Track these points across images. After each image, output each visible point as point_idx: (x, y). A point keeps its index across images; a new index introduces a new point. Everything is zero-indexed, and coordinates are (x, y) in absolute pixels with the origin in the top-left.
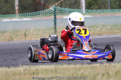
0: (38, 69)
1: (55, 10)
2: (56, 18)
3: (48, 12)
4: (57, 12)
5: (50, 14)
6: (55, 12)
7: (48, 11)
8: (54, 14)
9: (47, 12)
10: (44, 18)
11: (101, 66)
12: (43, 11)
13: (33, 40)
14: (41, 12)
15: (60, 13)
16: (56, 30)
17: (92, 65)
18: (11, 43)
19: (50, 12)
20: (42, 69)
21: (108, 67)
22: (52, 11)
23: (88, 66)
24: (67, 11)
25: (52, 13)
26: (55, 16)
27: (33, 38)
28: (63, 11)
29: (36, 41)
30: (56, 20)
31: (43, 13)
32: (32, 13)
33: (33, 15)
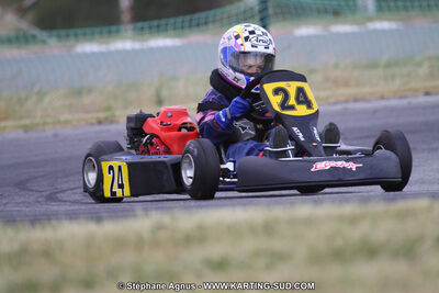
4: (271, 11)
7: (238, 8)
14: (211, 13)
18: (108, 131)
19: (245, 12)
22: (252, 9)
25: (253, 16)
31: (222, 19)
32: (179, 19)
33: (183, 28)
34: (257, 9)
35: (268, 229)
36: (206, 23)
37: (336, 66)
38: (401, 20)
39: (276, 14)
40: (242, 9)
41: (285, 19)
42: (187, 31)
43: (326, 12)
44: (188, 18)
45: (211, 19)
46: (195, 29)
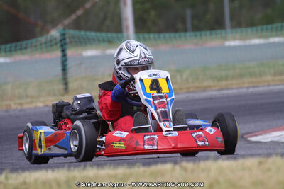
0: (28, 180)
1: (62, 37)
2: (65, 55)
3: (46, 43)
5: (51, 46)
6: (63, 42)
8: (62, 46)
9: (44, 41)
10: (37, 56)
11: (173, 170)
12: (34, 40)
15: (74, 44)
16: (66, 84)
17: (153, 168)
20: (36, 181)
21: (192, 171)
23: (144, 172)
24: (91, 38)
26: (63, 51)
27: (13, 105)
29: (21, 110)
30: (66, 60)
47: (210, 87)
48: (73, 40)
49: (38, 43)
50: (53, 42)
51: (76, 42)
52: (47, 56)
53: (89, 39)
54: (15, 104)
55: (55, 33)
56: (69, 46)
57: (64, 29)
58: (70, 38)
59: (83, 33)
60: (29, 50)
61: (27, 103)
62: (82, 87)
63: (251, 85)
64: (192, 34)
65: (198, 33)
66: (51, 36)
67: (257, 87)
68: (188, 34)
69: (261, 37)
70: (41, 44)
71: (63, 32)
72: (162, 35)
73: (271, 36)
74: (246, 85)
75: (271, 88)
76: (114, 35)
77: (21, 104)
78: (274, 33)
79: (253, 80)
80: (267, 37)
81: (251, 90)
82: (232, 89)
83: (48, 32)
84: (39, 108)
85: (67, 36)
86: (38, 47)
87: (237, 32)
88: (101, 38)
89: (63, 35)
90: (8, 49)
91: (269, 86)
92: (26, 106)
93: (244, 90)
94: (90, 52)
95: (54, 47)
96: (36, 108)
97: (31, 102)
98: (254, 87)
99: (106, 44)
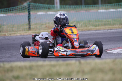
1: (29, 6)
2: (29, 14)
3: (21, 8)
4: (31, 8)
5: (24, 9)
6: (29, 8)
7: (22, 6)
8: (28, 10)
9: (20, 7)
10: (18, 14)
12: (16, 7)
13: (7, 37)
14: (14, 7)
15: (34, 9)
16: (30, 26)
19: (24, 7)
22: (26, 7)
24: (41, 7)
25: (26, 9)
26: (29, 12)
27: (7, 34)
28: (37, 7)
29: (10, 37)
30: (30, 16)
31: (17, 9)
32: (5, 9)
33: (6, 11)
34: (27, 7)
35: (31, 68)
36: (13, 10)
37: (49, 23)
38: (67, 11)
39: (32, 8)
40: (23, 7)
41: (35, 10)
42: (7, 12)
43: (46, 8)
44: (7, 9)
45: (14, 9)
46: (9, 12)
47: (91, 29)
48: (33, 7)
49: (18, 8)
50: (25, 8)
51: (34, 8)
52: (22, 14)
53: (40, 7)
54: (8, 34)
55: (25, 4)
56: (31, 10)
57: (30, 3)
58: (32, 6)
59: (37, 4)
60: (14, 11)
61: (13, 34)
62: (37, 28)
63: (109, 29)
64: (84, 6)
65: (87, 6)
66: (24, 5)
67: (112, 29)
68: (82, 6)
69: (114, 8)
70: (19, 9)
71: (29, 4)
72: (71, 6)
73: (118, 8)
74: (107, 29)
75: (118, 30)
76: (51, 6)
77: (10, 34)
78: (120, 7)
79: (110, 26)
80: (116, 8)
81: (109, 31)
82: (101, 30)
83: (23, 4)
84: (18, 36)
85: (31, 6)
86: (18, 10)
87: (103, 6)
88: (45, 7)
89: (29, 5)
90: (5, 11)
91: (117, 29)
92: (12, 35)
93: (106, 31)
94: (40, 13)
95: (25, 10)
96: (16, 36)
97: (15, 34)
98: (110, 30)
99: (47, 9)
